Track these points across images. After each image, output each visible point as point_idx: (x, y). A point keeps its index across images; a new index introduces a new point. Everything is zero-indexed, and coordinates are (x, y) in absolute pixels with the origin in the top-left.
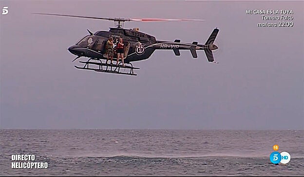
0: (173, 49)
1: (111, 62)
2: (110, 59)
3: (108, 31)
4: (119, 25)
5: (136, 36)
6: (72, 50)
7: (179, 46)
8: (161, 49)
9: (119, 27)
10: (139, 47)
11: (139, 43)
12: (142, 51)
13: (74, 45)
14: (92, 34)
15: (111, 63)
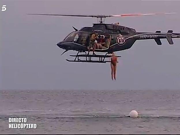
3: (92, 26)
4: (101, 21)
5: (118, 29)
6: (60, 45)
8: (141, 39)
9: (101, 22)
10: (120, 39)
11: (120, 35)
12: (123, 42)
14: (77, 30)
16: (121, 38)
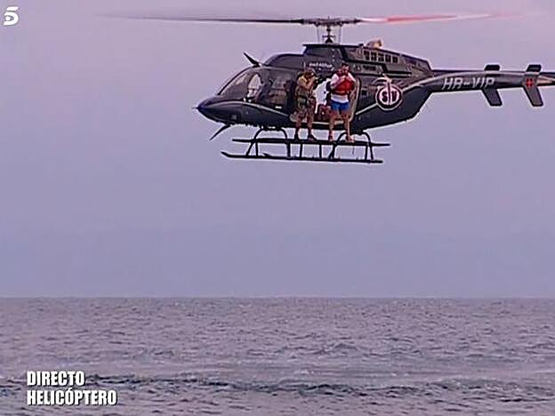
0: (478, 88)
1: (310, 132)
2: (304, 126)
3: (302, 53)
4: (329, 36)
5: (377, 61)
6: (207, 110)
7: (493, 79)
8: (446, 90)
9: (329, 40)
10: (386, 90)
11: (386, 78)
13: (213, 95)
14: (256, 64)
15: (310, 136)
16: (389, 89)
